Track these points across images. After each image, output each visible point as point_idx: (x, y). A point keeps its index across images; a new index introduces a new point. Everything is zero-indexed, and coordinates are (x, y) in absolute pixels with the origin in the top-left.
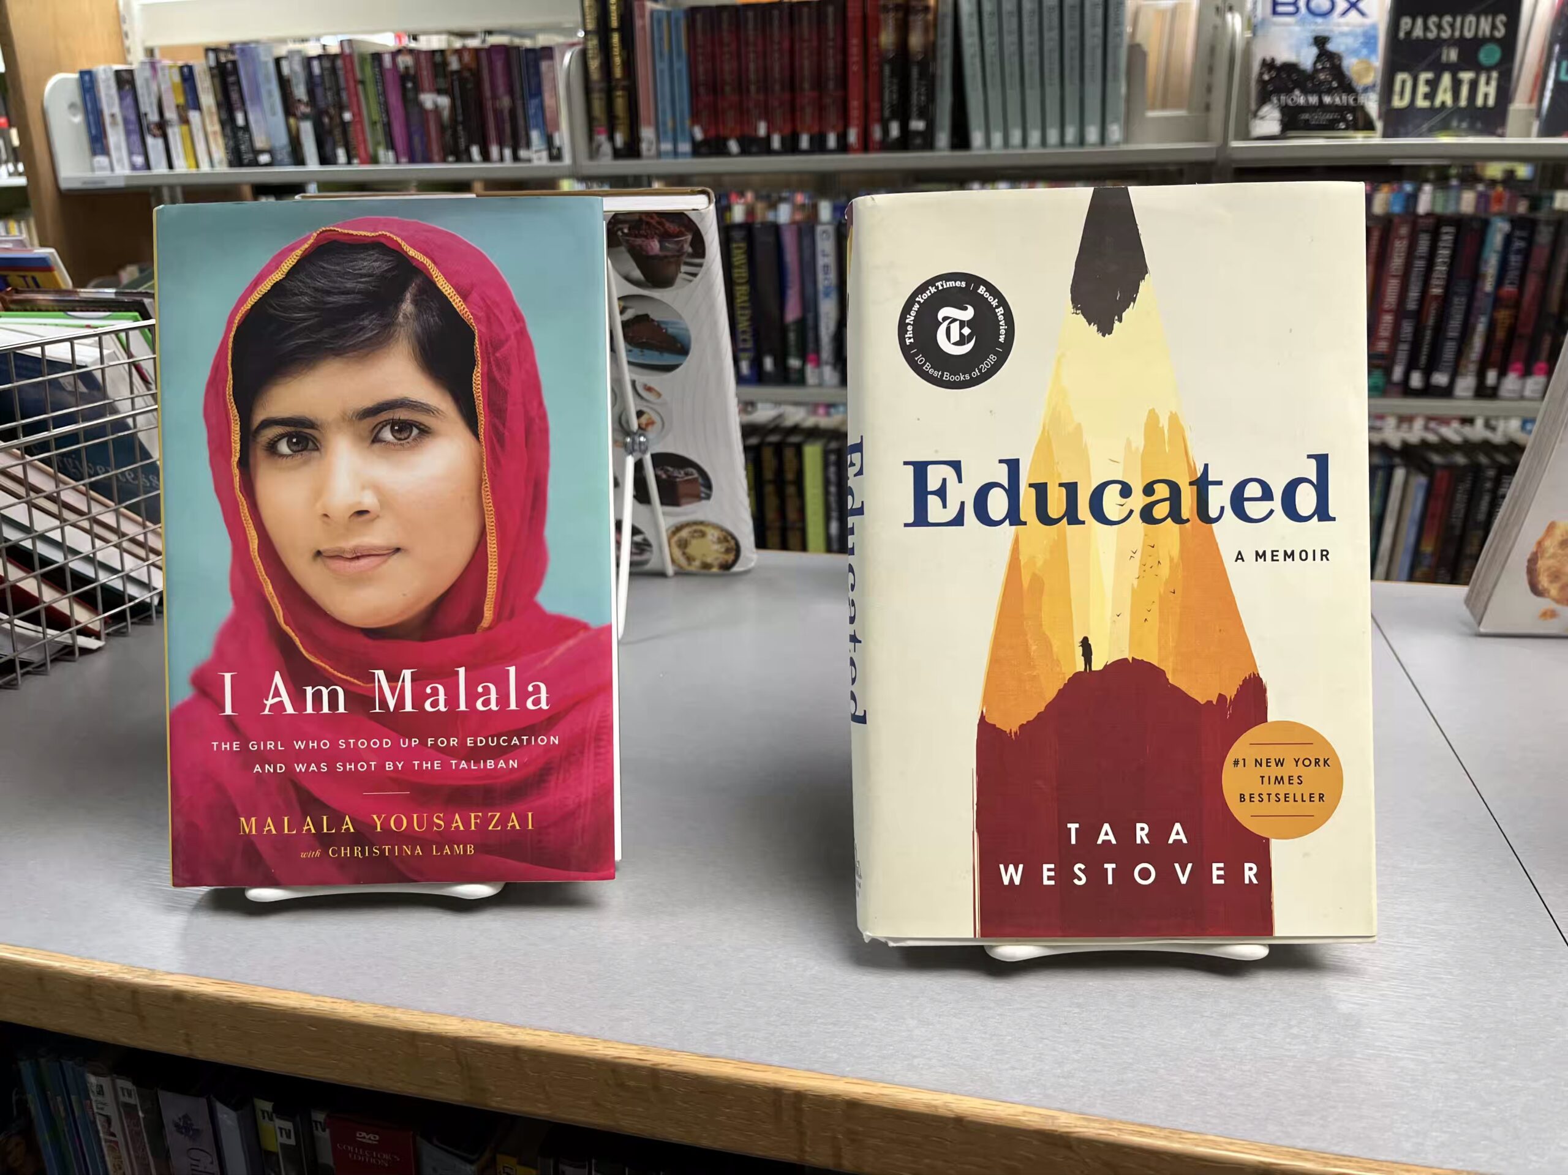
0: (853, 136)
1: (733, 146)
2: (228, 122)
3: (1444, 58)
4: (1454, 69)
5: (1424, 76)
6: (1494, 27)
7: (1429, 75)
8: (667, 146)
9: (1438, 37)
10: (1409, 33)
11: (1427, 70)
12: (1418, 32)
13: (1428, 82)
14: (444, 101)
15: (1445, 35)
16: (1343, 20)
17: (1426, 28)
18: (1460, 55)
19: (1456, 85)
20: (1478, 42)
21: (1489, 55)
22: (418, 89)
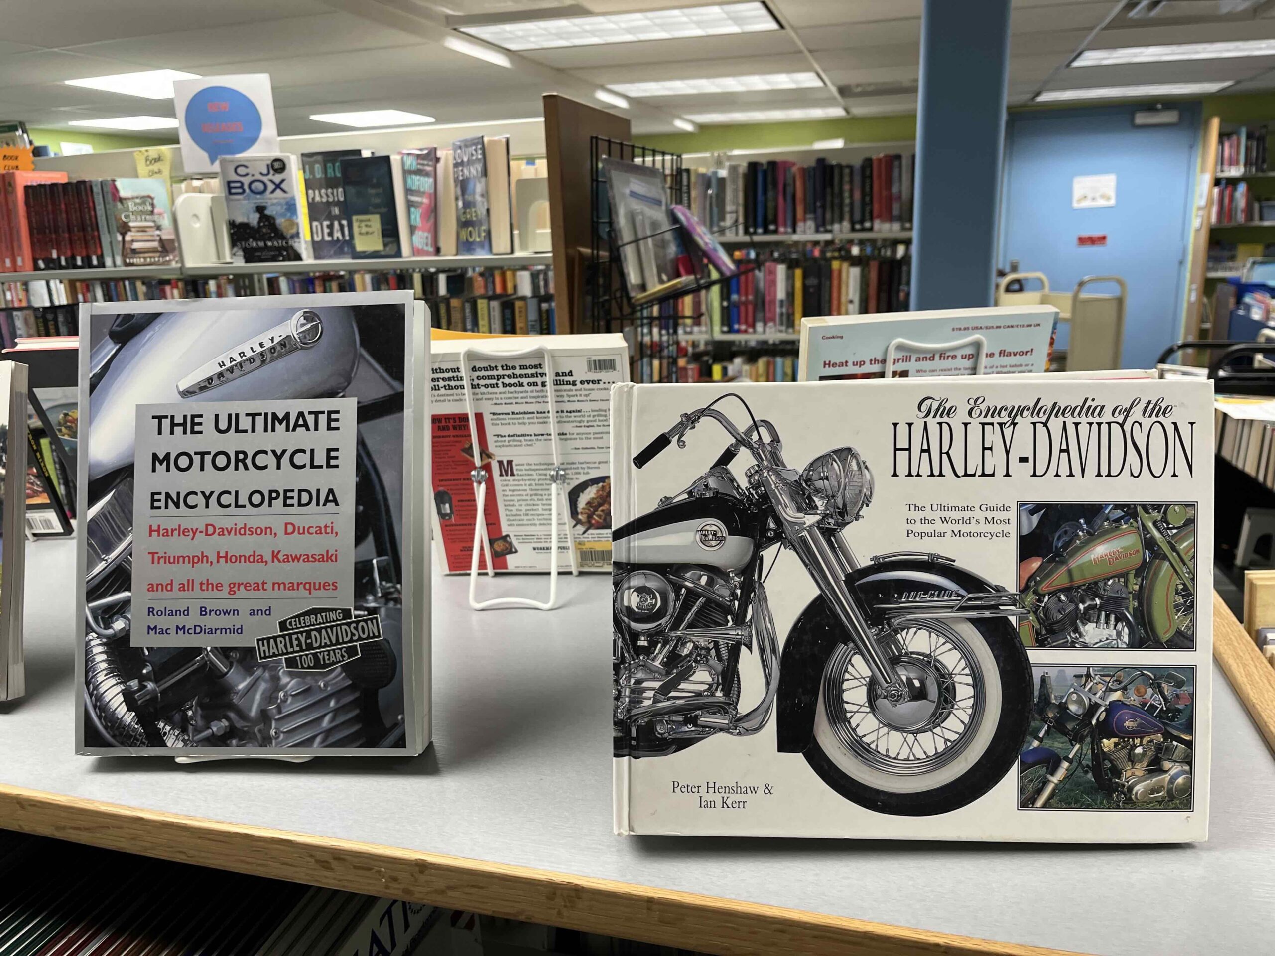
3: (333, 213)
4: (339, 218)
5: (326, 223)
7: (328, 222)
9: (328, 201)
10: (313, 199)
11: (325, 219)
12: (318, 199)
13: (328, 226)
15: (331, 200)
16: (272, 196)
17: (321, 196)
18: (340, 211)
19: (342, 227)
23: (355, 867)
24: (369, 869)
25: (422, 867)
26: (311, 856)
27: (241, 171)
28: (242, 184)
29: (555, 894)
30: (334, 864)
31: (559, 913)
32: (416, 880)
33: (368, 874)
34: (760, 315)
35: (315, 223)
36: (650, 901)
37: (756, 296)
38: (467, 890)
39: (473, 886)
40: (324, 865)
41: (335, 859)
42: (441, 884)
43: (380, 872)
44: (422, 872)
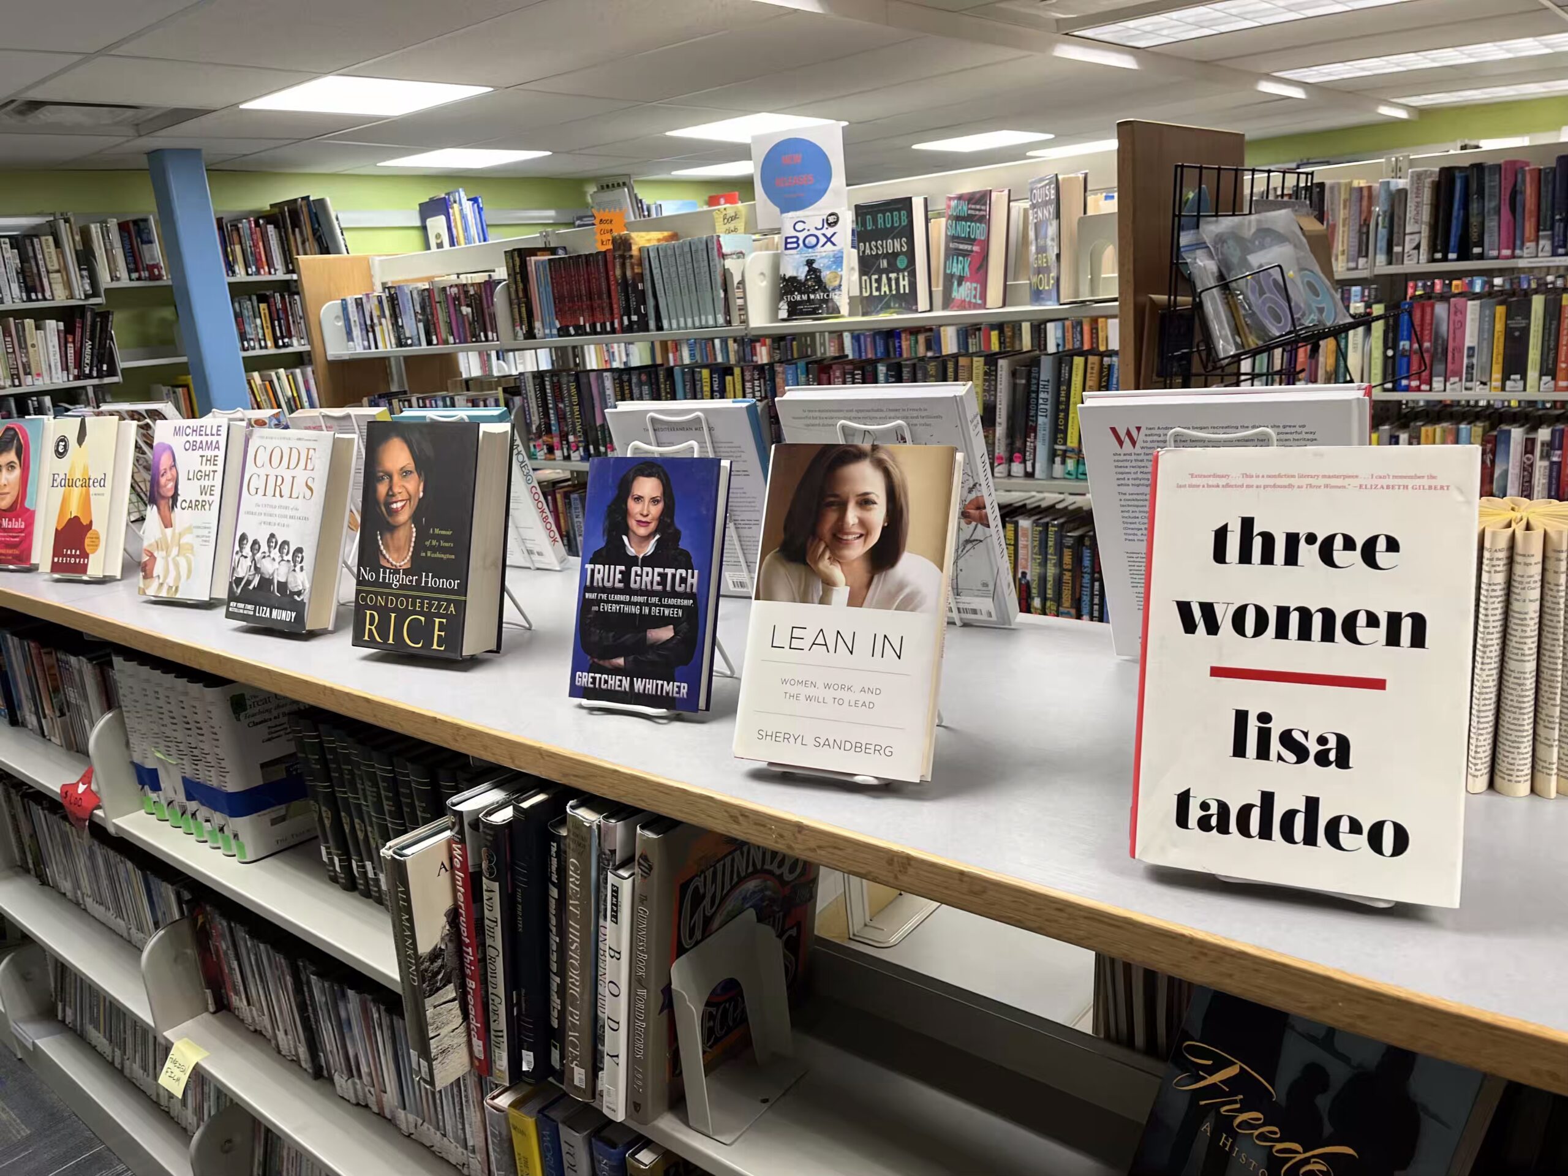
0: (616, 325)
1: (572, 331)
2: (395, 324)
3: (882, 266)
4: (887, 272)
6: (901, 246)
7: (876, 277)
8: (547, 331)
9: (877, 253)
10: (863, 252)
11: (875, 273)
12: (868, 251)
13: (876, 281)
14: (469, 310)
15: (880, 252)
16: (823, 249)
17: (871, 248)
18: (888, 264)
19: (889, 280)
20: (895, 255)
21: (902, 262)
22: (460, 305)
23: (756, 824)
24: (764, 826)
25: (800, 828)
26: (726, 811)
27: (799, 227)
28: (798, 238)
29: (892, 860)
30: (741, 818)
31: (896, 877)
32: (796, 838)
33: (762, 828)
34: (1439, 367)
35: (864, 278)
36: (962, 873)
37: (1435, 343)
38: (830, 850)
39: (835, 848)
40: (735, 819)
41: (742, 815)
42: (813, 844)
43: (771, 829)
44: (799, 832)
